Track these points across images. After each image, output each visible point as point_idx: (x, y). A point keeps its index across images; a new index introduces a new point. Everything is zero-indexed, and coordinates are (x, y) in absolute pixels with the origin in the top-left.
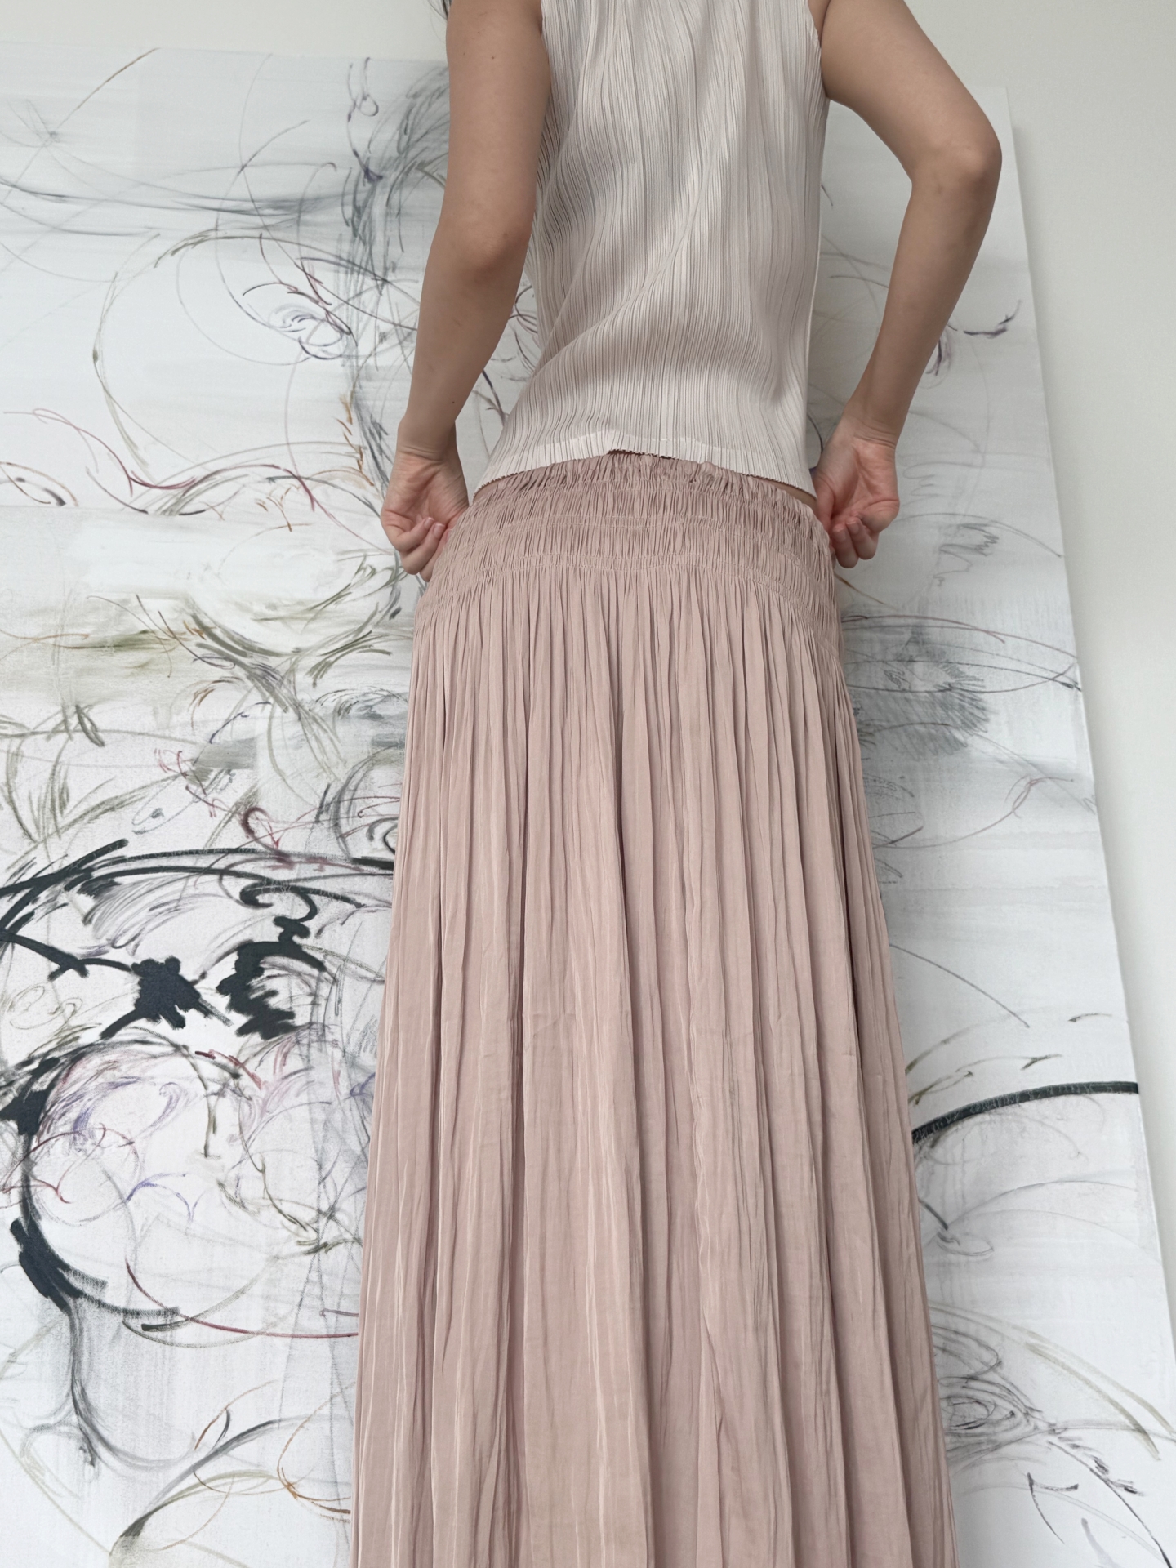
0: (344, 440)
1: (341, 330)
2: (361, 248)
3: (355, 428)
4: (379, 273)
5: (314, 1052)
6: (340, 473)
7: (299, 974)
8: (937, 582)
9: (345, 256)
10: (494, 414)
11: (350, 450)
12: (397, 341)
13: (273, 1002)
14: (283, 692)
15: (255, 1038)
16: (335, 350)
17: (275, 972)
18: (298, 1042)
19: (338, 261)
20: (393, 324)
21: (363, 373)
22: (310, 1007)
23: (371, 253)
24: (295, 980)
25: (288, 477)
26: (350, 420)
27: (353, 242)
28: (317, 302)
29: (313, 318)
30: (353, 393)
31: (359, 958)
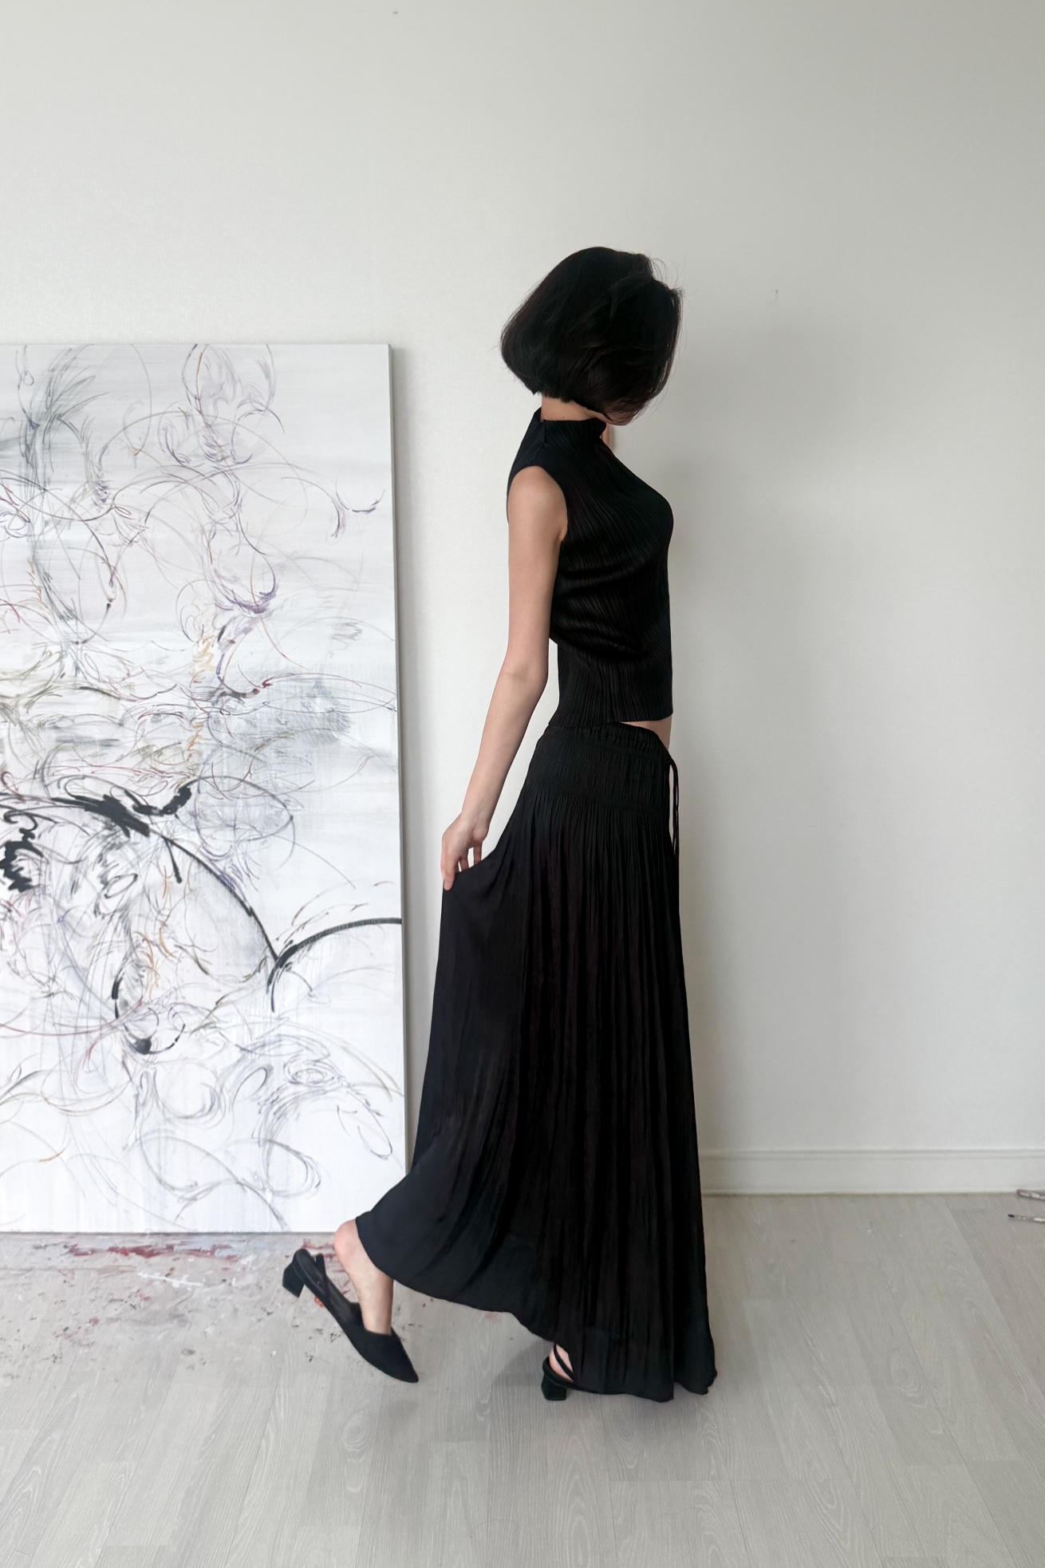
0: (31, 583)
1: (25, 521)
2: (31, 470)
3: (36, 576)
4: (42, 485)
5: (41, 899)
6: (31, 602)
7: (32, 859)
8: (330, 655)
9: (23, 476)
10: (105, 565)
11: (35, 588)
12: (53, 526)
13: (23, 873)
14: (13, 716)
15: (16, 892)
16: (23, 532)
17: (22, 857)
18: (34, 894)
19: (20, 479)
20: (51, 515)
21: (38, 545)
22: (38, 877)
23: (37, 474)
24: (31, 862)
25: (4, 605)
26: (33, 572)
27: (27, 467)
28: (11, 504)
29: (11, 514)
30: (34, 556)
31: (58, 851)
